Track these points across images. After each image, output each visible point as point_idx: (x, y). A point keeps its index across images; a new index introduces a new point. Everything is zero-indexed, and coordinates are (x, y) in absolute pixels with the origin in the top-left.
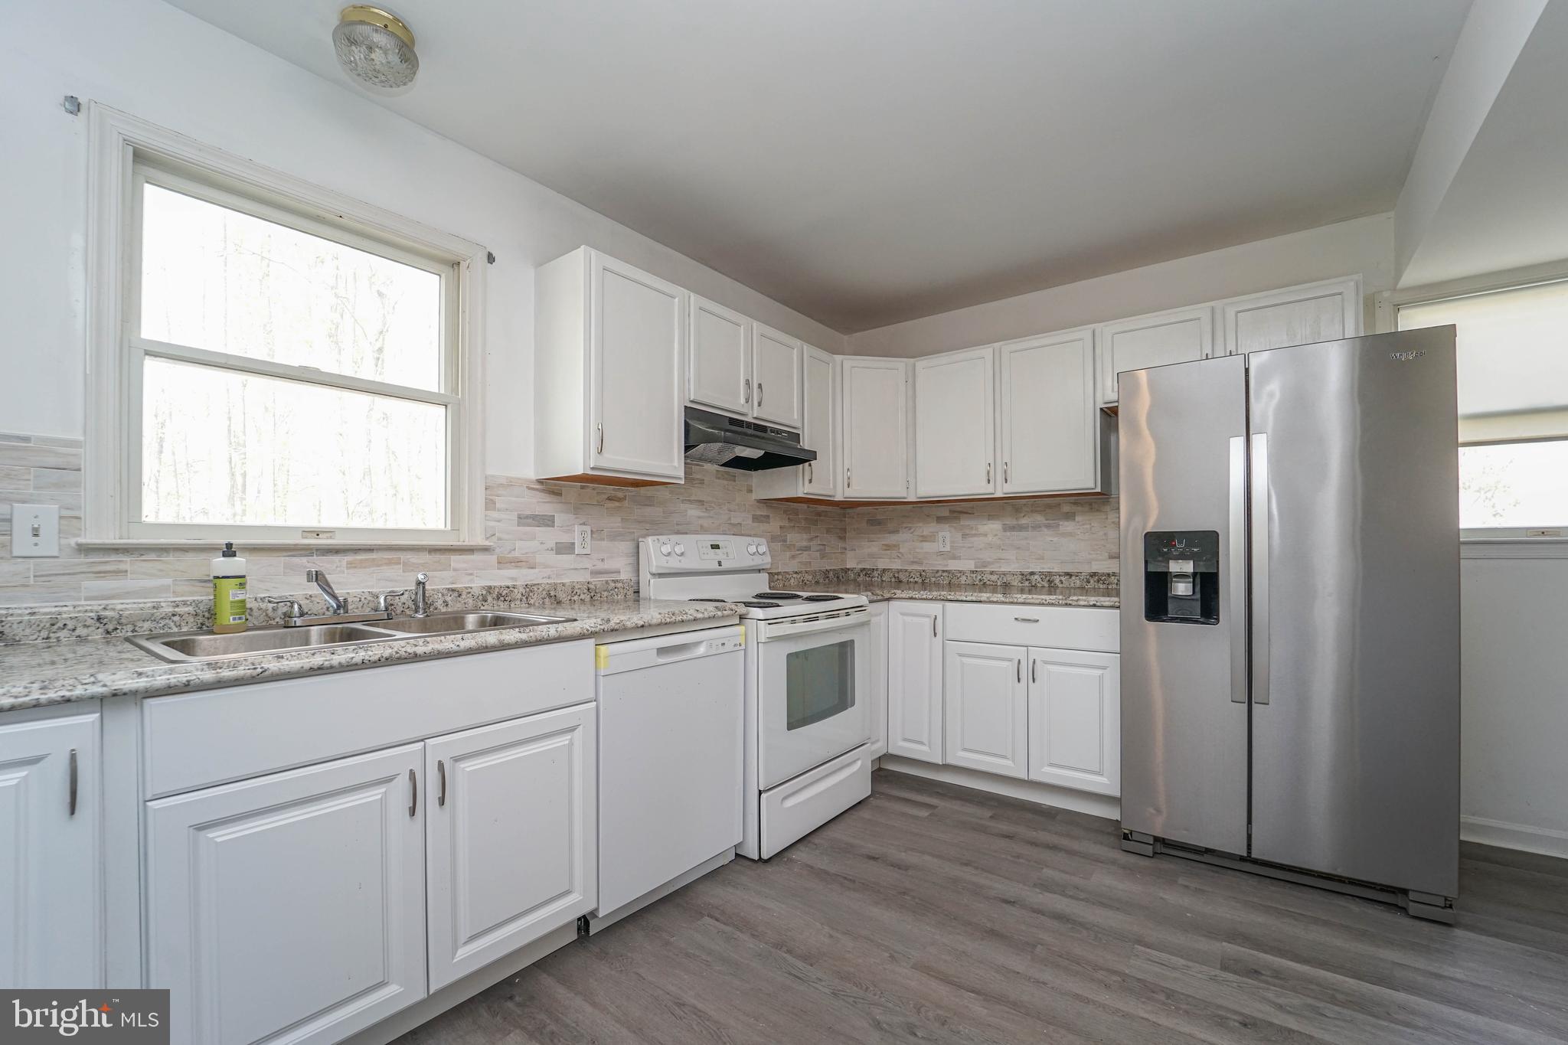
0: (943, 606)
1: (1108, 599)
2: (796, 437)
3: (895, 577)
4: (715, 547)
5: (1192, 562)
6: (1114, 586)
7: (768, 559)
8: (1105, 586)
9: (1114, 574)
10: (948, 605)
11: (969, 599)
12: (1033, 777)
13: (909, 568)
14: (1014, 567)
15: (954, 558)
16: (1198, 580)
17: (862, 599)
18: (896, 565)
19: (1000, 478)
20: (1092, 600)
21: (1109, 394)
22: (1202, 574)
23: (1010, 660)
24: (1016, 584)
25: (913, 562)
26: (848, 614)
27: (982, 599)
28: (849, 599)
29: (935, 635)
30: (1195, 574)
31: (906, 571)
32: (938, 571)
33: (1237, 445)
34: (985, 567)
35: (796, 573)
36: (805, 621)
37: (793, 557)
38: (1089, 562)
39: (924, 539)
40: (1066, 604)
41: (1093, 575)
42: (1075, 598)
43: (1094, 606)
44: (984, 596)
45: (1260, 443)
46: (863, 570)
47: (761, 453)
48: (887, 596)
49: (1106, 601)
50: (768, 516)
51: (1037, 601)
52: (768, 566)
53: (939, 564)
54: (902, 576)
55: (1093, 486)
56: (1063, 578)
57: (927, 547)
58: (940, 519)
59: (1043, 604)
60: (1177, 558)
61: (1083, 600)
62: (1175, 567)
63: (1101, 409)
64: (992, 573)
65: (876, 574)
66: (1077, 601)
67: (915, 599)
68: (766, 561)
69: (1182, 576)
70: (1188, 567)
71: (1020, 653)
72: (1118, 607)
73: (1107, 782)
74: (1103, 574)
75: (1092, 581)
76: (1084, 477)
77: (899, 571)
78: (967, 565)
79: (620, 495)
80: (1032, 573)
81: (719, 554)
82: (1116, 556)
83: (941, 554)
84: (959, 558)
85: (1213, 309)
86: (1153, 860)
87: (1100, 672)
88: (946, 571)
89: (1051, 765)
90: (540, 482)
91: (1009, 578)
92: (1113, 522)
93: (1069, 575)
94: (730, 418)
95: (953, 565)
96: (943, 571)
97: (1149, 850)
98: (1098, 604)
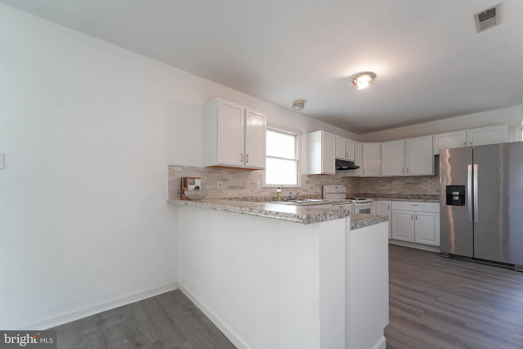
0: (391, 202)
1: (436, 200)
2: (353, 163)
3: (374, 195)
4: (336, 188)
5: (458, 192)
6: (438, 198)
7: (346, 191)
8: (435, 198)
9: (438, 195)
10: (392, 201)
11: (398, 200)
12: (417, 241)
13: (378, 193)
14: (409, 193)
15: (391, 191)
16: (460, 197)
17: (372, 200)
18: (374, 192)
19: (406, 172)
20: (432, 201)
21: (437, 152)
22: (461, 195)
23: (410, 214)
24: (409, 197)
25: (379, 192)
26: (369, 203)
27: (402, 200)
28: (368, 200)
29: (389, 208)
30: (459, 195)
31: (377, 194)
32: (386, 194)
33: (470, 167)
34: (401, 193)
35: (349, 194)
36: (362, 203)
37: (349, 190)
38: (431, 192)
39: (382, 186)
40: (425, 202)
41: (432, 195)
42: (427, 200)
43: (433, 202)
44: (403, 200)
45: (476, 167)
46: (364, 194)
47: (347, 167)
48: (376, 199)
49: (436, 201)
50: (344, 181)
51: (417, 201)
52: (346, 192)
53: (387, 192)
54: (376, 195)
55: (432, 174)
56: (423, 196)
57: (383, 188)
58: (387, 181)
59: (419, 202)
60: (454, 191)
61: (430, 201)
62: (454, 193)
63: (435, 155)
64: (402, 195)
65: (368, 194)
66: (428, 201)
67: (383, 200)
68: (345, 191)
69: (456, 195)
70: (458, 193)
71: (413, 213)
72: (439, 202)
73: (437, 243)
74: (435, 195)
75: (432, 197)
76: (429, 171)
77: (375, 194)
78: (396, 193)
79: (319, 177)
80: (414, 195)
81: (337, 189)
82: (438, 191)
83: (387, 190)
84: (393, 191)
85: (466, 132)
86: (449, 259)
87: (434, 217)
88: (389, 194)
89: (421, 239)
90: (308, 175)
91: (407, 196)
92: (438, 182)
93: (425, 195)
94: (342, 160)
95: (391, 193)
96: (388, 194)
97: (448, 257)
98: (434, 202)
